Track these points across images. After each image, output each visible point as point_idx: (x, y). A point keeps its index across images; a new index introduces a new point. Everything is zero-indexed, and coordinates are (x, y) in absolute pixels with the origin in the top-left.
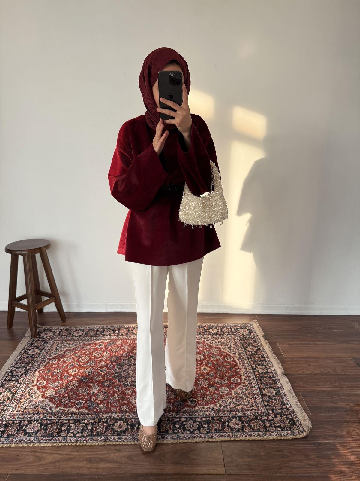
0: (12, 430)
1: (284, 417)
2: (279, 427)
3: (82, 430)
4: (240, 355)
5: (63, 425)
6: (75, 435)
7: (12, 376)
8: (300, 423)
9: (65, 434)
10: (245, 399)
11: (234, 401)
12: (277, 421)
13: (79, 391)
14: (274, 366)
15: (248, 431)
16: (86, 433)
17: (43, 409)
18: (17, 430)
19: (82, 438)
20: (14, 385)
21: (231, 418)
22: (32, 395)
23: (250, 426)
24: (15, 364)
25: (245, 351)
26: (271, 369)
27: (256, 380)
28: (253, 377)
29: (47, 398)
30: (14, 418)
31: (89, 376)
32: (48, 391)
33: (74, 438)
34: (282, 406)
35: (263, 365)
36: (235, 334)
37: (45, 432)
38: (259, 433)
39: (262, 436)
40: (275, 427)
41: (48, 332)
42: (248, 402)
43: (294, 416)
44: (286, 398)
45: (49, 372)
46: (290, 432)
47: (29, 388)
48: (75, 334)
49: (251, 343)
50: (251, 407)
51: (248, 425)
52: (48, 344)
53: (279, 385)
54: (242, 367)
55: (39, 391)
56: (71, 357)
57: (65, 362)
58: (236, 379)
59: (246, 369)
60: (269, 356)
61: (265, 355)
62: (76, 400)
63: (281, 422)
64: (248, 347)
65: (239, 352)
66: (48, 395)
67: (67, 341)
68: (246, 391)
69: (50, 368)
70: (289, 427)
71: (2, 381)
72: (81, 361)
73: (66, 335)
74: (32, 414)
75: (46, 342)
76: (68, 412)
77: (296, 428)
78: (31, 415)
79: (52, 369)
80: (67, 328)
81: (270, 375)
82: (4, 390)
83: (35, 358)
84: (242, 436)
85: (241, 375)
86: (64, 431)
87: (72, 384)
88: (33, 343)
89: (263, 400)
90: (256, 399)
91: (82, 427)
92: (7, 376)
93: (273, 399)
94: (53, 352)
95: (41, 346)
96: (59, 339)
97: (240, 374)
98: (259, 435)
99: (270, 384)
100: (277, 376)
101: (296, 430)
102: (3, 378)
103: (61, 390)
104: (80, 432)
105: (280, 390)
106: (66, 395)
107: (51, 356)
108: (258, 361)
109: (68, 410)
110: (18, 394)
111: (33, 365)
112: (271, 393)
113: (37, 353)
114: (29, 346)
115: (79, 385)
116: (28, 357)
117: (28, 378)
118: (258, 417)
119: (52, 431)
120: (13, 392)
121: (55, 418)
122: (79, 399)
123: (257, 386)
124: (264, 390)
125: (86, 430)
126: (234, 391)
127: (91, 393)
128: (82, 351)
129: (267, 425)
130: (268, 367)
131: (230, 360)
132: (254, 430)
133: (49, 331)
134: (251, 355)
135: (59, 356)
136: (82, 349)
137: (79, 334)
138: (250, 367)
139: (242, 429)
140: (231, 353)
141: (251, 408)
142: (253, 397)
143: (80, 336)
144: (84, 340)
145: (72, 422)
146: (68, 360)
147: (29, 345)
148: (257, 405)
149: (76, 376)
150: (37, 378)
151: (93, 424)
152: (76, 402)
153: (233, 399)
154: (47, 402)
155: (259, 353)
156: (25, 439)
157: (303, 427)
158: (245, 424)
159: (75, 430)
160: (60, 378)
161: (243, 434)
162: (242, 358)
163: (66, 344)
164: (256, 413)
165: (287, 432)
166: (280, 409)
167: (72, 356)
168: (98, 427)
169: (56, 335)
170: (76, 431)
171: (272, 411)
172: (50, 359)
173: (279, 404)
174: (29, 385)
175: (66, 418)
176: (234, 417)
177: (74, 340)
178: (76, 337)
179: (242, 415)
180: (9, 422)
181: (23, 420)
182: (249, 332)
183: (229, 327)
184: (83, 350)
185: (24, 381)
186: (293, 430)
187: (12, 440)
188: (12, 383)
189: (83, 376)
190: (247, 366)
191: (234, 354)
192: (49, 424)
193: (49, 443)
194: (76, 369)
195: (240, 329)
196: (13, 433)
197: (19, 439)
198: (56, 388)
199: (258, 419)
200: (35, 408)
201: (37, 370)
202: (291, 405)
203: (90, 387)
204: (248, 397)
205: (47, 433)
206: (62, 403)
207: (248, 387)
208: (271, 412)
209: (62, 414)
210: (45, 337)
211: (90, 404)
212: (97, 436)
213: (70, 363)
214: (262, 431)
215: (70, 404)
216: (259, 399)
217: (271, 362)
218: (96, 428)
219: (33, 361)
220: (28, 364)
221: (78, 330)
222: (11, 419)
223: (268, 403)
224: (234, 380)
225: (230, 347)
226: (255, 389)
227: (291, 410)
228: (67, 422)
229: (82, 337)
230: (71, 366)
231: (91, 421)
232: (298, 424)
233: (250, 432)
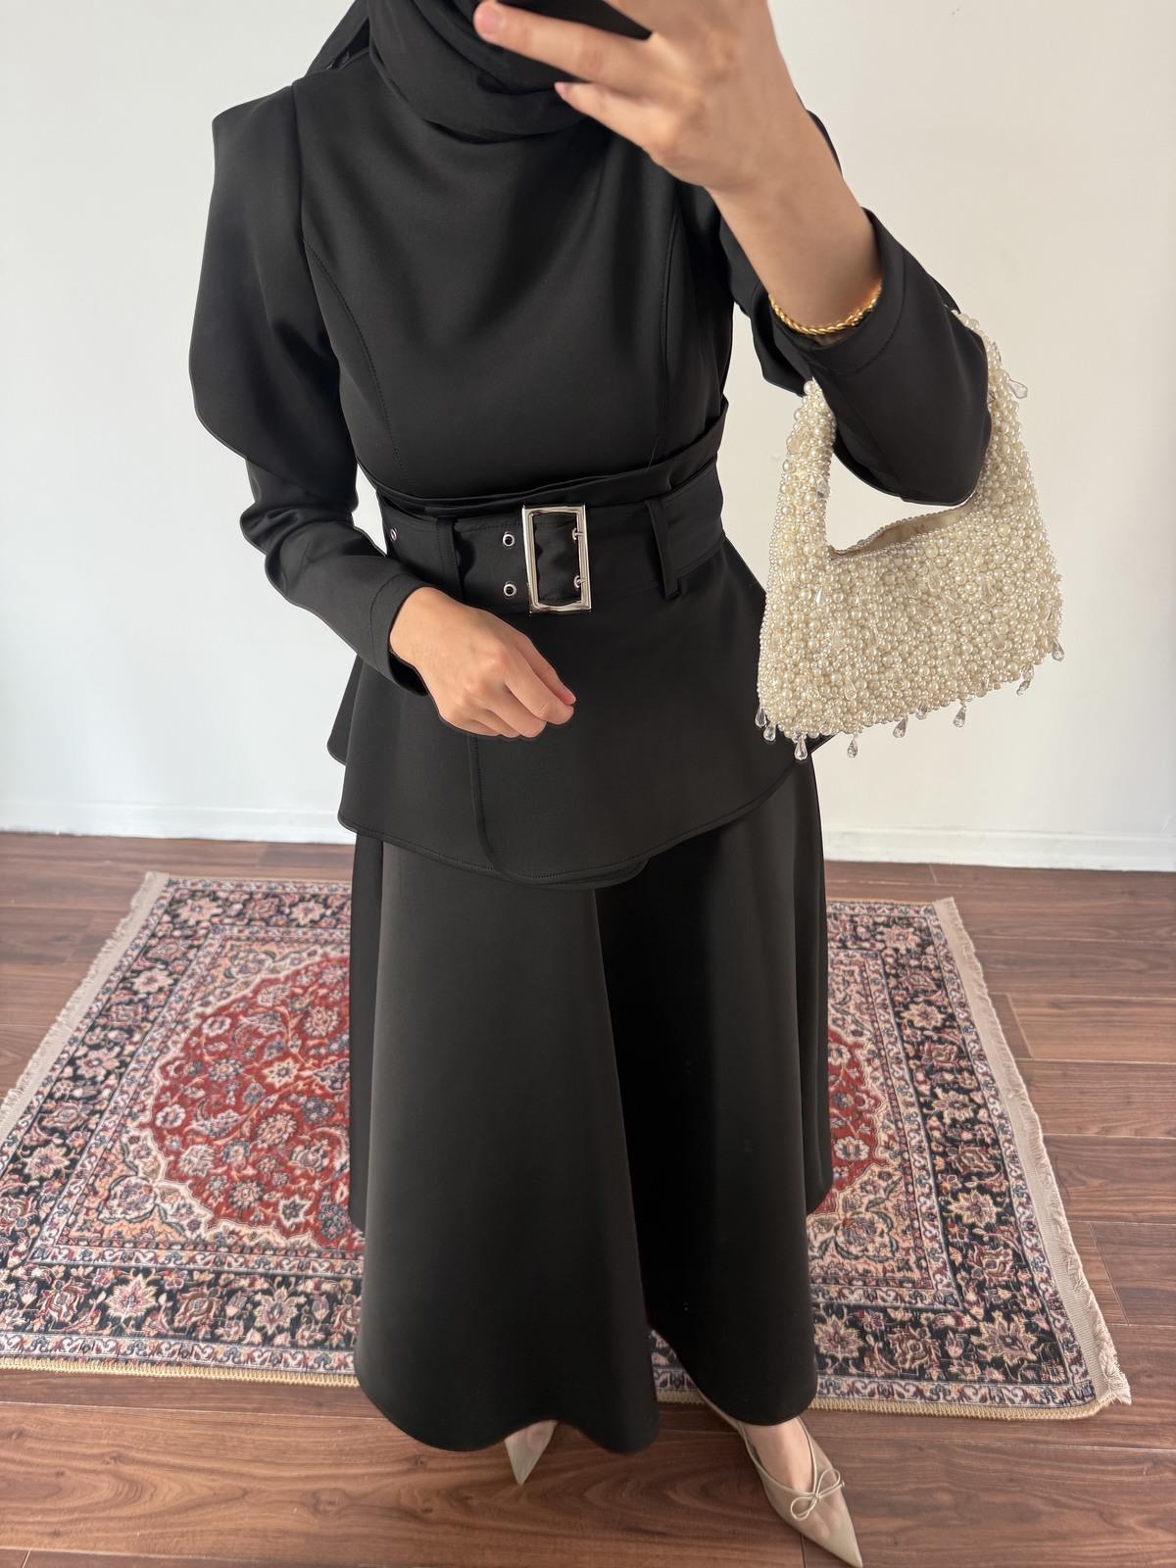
0: (60, 1305)
1: (1020, 1321)
2: (998, 1363)
3: (296, 1322)
4: (877, 1039)
5: (231, 1293)
6: (268, 1340)
7: (76, 1078)
8: (1075, 1354)
9: (236, 1333)
10: (882, 1234)
11: (837, 1239)
12: (991, 1339)
13: (295, 1155)
14: (1003, 1094)
15: (880, 1373)
16: (307, 1334)
17: (169, 1224)
18: (75, 1304)
19: (293, 1352)
20: (79, 1116)
21: (822, 1313)
22: (137, 1162)
23: (888, 1351)
24: (87, 1032)
25: (899, 1025)
26: (991, 1107)
27: (927, 1154)
28: (918, 1138)
29: (182, 1179)
30: (71, 1254)
31: (332, 1096)
32: (188, 1151)
33: (263, 1350)
34: (1016, 1275)
35: (960, 1090)
36: (865, 949)
37: (171, 1322)
38: (921, 1387)
39: (931, 1399)
40: (982, 1365)
41: (206, 902)
42: (892, 1246)
43: (1056, 1322)
44: (1034, 1240)
45: (197, 1073)
46: (1034, 1390)
47: (127, 1132)
48: (297, 913)
49: (925, 992)
50: (900, 1269)
51: (881, 1345)
52: (200, 953)
53: (1012, 1180)
54: (879, 1094)
55: (160, 1149)
56: (276, 1012)
57: (255, 1033)
58: (855, 1143)
59: (894, 1103)
60: (986, 1051)
61: (972, 1045)
62: (279, 1195)
63: (1004, 1341)
64: (912, 1006)
65: (874, 1028)
66: (186, 1169)
67: (267, 942)
68: (888, 1199)
69: (202, 1055)
70: (1033, 1369)
71: (40, 1097)
72: (310, 1030)
73: (266, 915)
74: (129, 1242)
75: (196, 943)
76: (253, 1243)
77: (1058, 1373)
78: (127, 1245)
79: (207, 1058)
80: (271, 889)
81: (982, 1135)
82: (44, 1136)
83: (154, 1008)
84: (858, 1392)
85: (873, 1130)
86: (232, 1319)
87: (273, 1127)
88: (151, 947)
89: (948, 1244)
90: (920, 1237)
91: (295, 1312)
92: (59, 1080)
93: (986, 1239)
94: (215, 988)
95: (176, 959)
96: (240, 931)
97: (869, 1123)
98: (919, 1393)
99: (980, 1175)
100: (1009, 1141)
101: (1060, 1384)
102: (44, 1085)
103: (236, 1148)
104: (287, 1330)
105: (1016, 1201)
106: (250, 1171)
107: (206, 1004)
108: (942, 1070)
109: (253, 1236)
110: (91, 1155)
111: (148, 1038)
112: (979, 1214)
113: (161, 990)
114: (135, 960)
115: (298, 1130)
116: (130, 1002)
117: (127, 1093)
118: (924, 1315)
119: (191, 1316)
120: (74, 1148)
121: (207, 1263)
122: (293, 1193)
123: (931, 1181)
124: (956, 1199)
125: (309, 1321)
126: (842, 1196)
127: (333, 1168)
128: (315, 987)
129: (955, 1351)
130: (978, 1099)
131: (838, 1063)
132: (904, 1370)
133: (209, 895)
134: (919, 1044)
135: (234, 1006)
136: (317, 981)
137: (310, 916)
138: (912, 1096)
139: (859, 1363)
140: (842, 1027)
141: (899, 1275)
142: (911, 1227)
143: (312, 921)
144: (326, 943)
145: (261, 1284)
146: (265, 1027)
147: (135, 953)
148: (924, 1263)
149: (289, 1094)
150: (155, 1092)
151: (333, 1300)
152: (283, 1202)
153: (837, 1229)
154: (183, 1198)
155: (948, 1034)
156: (100, 1344)
157: (1085, 1373)
158: (871, 1340)
159: (272, 1321)
160: (233, 1099)
161: (859, 1385)
162: (883, 1053)
163: (263, 956)
164: (915, 1296)
165: (1024, 1387)
166: (1006, 1287)
167: (283, 1009)
168: (349, 1314)
169: (229, 917)
170: (275, 1325)
171: (978, 1294)
172: (203, 1017)
173: (1005, 1266)
174: (129, 1121)
175: (243, 1269)
176: (832, 1305)
177: (292, 942)
178: (298, 926)
179: (863, 1300)
180: (53, 1270)
181: (101, 1267)
182: (918, 940)
183: (847, 915)
184: (322, 986)
185: (112, 1104)
186: (1049, 1382)
187: (59, 1346)
188: (73, 1108)
189: (310, 1093)
190: (901, 1089)
191: (855, 1033)
192: (185, 1289)
193: (179, 1364)
194: (289, 1063)
195: (887, 925)
196: (62, 1318)
197: (80, 1342)
198: (219, 1143)
199: (923, 1325)
200: (141, 1219)
201: (154, 1059)
202: (1048, 1272)
203: (334, 1142)
204: (892, 1226)
205: (176, 1324)
206: (233, 1203)
207: (895, 1183)
208: (971, 1297)
209: (230, 1251)
210: (192, 922)
211: (329, 1214)
212: (342, 1349)
213: (271, 1037)
214: (930, 1379)
215: (259, 1213)
216: (934, 1238)
217: (992, 1079)
218: (343, 1317)
219: (148, 1021)
220: (130, 1032)
221: (308, 896)
222: (60, 1257)
223: (965, 1257)
224: (845, 1149)
225: (844, 1002)
226: (923, 1194)
227: (1047, 1295)
228: (244, 1283)
229: (319, 931)
230: (274, 1051)
231: (327, 1287)
232: (1067, 1356)
233: (887, 1377)
